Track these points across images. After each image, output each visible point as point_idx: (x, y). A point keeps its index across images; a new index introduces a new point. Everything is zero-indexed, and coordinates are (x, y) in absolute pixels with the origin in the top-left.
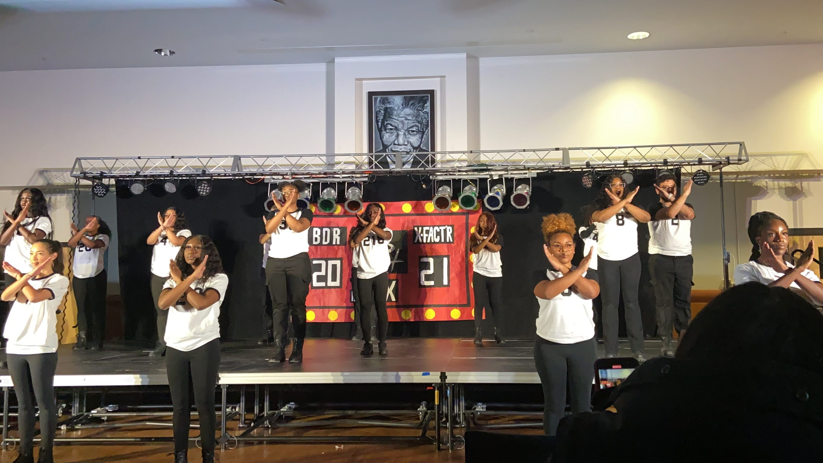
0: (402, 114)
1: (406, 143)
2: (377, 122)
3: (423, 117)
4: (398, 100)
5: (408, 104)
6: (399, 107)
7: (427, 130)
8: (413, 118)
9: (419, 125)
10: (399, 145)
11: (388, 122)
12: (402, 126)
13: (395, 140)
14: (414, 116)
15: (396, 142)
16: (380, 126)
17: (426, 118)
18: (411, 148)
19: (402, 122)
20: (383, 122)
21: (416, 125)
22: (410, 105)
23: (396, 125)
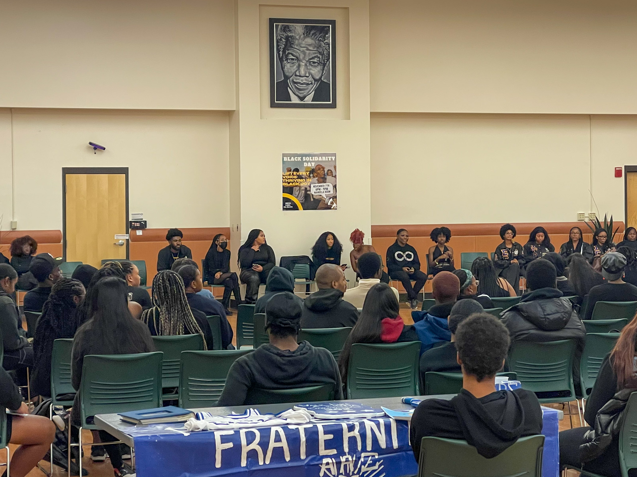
0: (304, 44)
1: (307, 75)
2: (278, 51)
3: (324, 48)
4: (299, 29)
5: (310, 33)
6: (300, 36)
7: (328, 62)
8: (314, 49)
9: (321, 57)
10: (300, 76)
11: (289, 52)
12: (303, 56)
13: (296, 71)
14: (315, 47)
15: (298, 73)
16: (281, 55)
17: (327, 50)
18: (313, 80)
19: (303, 51)
20: (284, 52)
21: (317, 56)
22: (311, 34)
23: (297, 55)
